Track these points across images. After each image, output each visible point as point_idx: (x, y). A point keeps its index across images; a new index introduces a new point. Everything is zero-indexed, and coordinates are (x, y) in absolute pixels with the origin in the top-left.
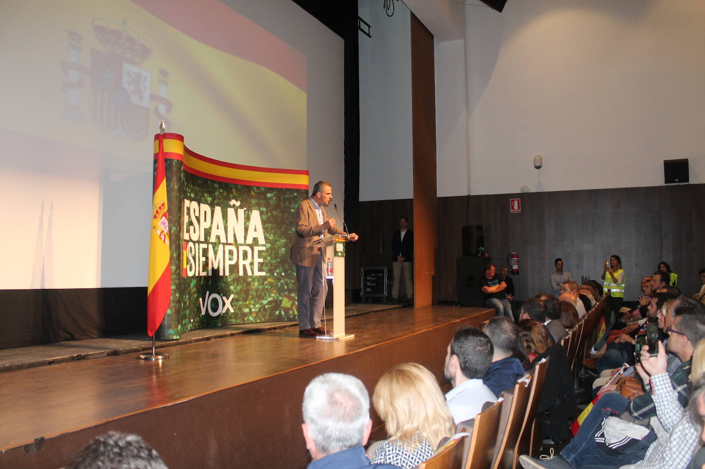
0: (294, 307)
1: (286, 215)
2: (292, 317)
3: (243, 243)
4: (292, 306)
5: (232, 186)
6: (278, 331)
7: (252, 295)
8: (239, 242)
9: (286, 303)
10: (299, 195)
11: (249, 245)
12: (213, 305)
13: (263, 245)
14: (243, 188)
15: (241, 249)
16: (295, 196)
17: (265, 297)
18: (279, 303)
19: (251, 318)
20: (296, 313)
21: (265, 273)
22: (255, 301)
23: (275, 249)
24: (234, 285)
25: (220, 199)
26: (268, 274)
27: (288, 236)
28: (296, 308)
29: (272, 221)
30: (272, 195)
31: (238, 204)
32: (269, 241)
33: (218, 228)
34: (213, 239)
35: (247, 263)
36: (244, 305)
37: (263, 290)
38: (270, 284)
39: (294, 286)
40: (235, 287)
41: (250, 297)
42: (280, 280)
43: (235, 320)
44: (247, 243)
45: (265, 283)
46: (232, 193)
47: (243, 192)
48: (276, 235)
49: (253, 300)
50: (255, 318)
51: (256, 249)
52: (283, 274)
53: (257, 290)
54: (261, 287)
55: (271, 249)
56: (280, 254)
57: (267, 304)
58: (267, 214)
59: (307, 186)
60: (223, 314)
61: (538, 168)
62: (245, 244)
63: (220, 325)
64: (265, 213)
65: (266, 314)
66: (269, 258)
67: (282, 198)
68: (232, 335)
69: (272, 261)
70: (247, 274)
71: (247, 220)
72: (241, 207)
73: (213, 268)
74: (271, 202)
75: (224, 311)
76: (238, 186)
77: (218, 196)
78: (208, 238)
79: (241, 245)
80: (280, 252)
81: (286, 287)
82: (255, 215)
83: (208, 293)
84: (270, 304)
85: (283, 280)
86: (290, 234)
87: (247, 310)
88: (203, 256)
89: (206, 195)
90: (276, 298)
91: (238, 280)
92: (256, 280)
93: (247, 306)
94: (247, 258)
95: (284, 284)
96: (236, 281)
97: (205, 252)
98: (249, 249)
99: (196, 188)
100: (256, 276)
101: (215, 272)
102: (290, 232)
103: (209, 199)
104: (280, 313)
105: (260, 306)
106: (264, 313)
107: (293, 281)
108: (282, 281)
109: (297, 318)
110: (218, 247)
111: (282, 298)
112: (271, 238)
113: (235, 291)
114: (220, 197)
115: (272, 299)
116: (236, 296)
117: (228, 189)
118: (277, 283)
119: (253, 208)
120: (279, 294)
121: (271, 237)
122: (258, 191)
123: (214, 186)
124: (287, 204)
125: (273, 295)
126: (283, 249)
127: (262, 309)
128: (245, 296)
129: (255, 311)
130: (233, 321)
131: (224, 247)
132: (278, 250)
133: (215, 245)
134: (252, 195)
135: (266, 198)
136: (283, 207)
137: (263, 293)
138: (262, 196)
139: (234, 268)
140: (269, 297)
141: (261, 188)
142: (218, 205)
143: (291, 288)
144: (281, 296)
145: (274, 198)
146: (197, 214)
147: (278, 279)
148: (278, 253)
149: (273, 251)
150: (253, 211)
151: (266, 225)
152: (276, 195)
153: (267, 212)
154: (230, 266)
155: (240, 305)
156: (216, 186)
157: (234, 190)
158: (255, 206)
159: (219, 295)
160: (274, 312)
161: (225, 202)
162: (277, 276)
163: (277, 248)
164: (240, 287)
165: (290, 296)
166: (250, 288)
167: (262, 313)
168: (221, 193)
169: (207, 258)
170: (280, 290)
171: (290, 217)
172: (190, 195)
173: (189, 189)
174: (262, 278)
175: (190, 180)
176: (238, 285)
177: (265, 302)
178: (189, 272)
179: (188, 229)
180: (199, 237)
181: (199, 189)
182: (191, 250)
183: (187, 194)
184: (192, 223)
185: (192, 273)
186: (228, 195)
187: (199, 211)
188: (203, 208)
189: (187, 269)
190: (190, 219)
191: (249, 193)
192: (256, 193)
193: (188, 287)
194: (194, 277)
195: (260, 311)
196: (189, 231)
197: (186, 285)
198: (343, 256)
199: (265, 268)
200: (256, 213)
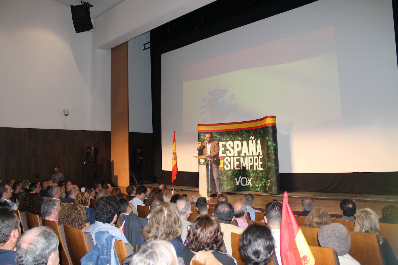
5: (251, 130)
7: (259, 179)
8: (254, 155)
12: (244, 182)
13: (262, 156)
14: (255, 130)
15: (255, 157)
17: (263, 180)
19: (259, 189)
21: (262, 169)
22: (260, 182)
25: (246, 137)
30: (262, 131)
31: (253, 138)
32: (263, 154)
33: (245, 150)
34: (243, 154)
35: (257, 164)
41: (258, 180)
43: (252, 189)
44: (257, 155)
45: (263, 173)
46: (251, 134)
47: (255, 132)
50: (260, 189)
51: (260, 157)
53: (260, 177)
58: (262, 141)
60: (248, 186)
62: (256, 156)
63: (246, 190)
65: (264, 189)
66: (263, 162)
70: (257, 169)
72: (254, 139)
73: (243, 166)
75: (248, 185)
76: (253, 130)
77: (245, 136)
78: (240, 154)
79: (255, 156)
83: (240, 176)
87: (257, 186)
88: (237, 161)
89: (238, 137)
92: (260, 172)
93: (257, 184)
97: (238, 160)
98: (257, 157)
99: (231, 136)
101: (244, 168)
103: (240, 139)
108: (266, 173)
110: (245, 158)
112: (263, 152)
113: (252, 176)
115: (265, 181)
116: (253, 179)
117: (249, 132)
119: (258, 139)
123: (242, 133)
128: (256, 179)
129: (260, 187)
130: (251, 189)
131: (248, 157)
133: (243, 157)
139: (252, 166)
142: (245, 140)
146: (232, 145)
148: (265, 159)
154: (250, 165)
155: (254, 183)
156: (244, 132)
157: (251, 132)
159: (246, 178)
161: (248, 138)
164: (255, 175)
166: (258, 176)
167: (262, 188)
169: (240, 162)
172: (226, 139)
173: (224, 138)
174: (262, 171)
175: (226, 134)
176: (253, 174)
177: (263, 183)
178: (226, 168)
179: (225, 152)
180: (234, 154)
181: (233, 136)
182: (227, 160)
183: (223, 140)
184: (228, 150)
185: (229, 168)
186: (249, 135)
187: (234, 144)
188: (236, 143)
189: (224, 167)
190: (226, 149)
191: (257, 131)
192: (259, 131)
193: (225, 174)
194: (230, 170)
195: (262, 186)
196: (226, 153)
197: (224, 173)
198: (205, 164)
199: (263, 167)
200: (259, 141)
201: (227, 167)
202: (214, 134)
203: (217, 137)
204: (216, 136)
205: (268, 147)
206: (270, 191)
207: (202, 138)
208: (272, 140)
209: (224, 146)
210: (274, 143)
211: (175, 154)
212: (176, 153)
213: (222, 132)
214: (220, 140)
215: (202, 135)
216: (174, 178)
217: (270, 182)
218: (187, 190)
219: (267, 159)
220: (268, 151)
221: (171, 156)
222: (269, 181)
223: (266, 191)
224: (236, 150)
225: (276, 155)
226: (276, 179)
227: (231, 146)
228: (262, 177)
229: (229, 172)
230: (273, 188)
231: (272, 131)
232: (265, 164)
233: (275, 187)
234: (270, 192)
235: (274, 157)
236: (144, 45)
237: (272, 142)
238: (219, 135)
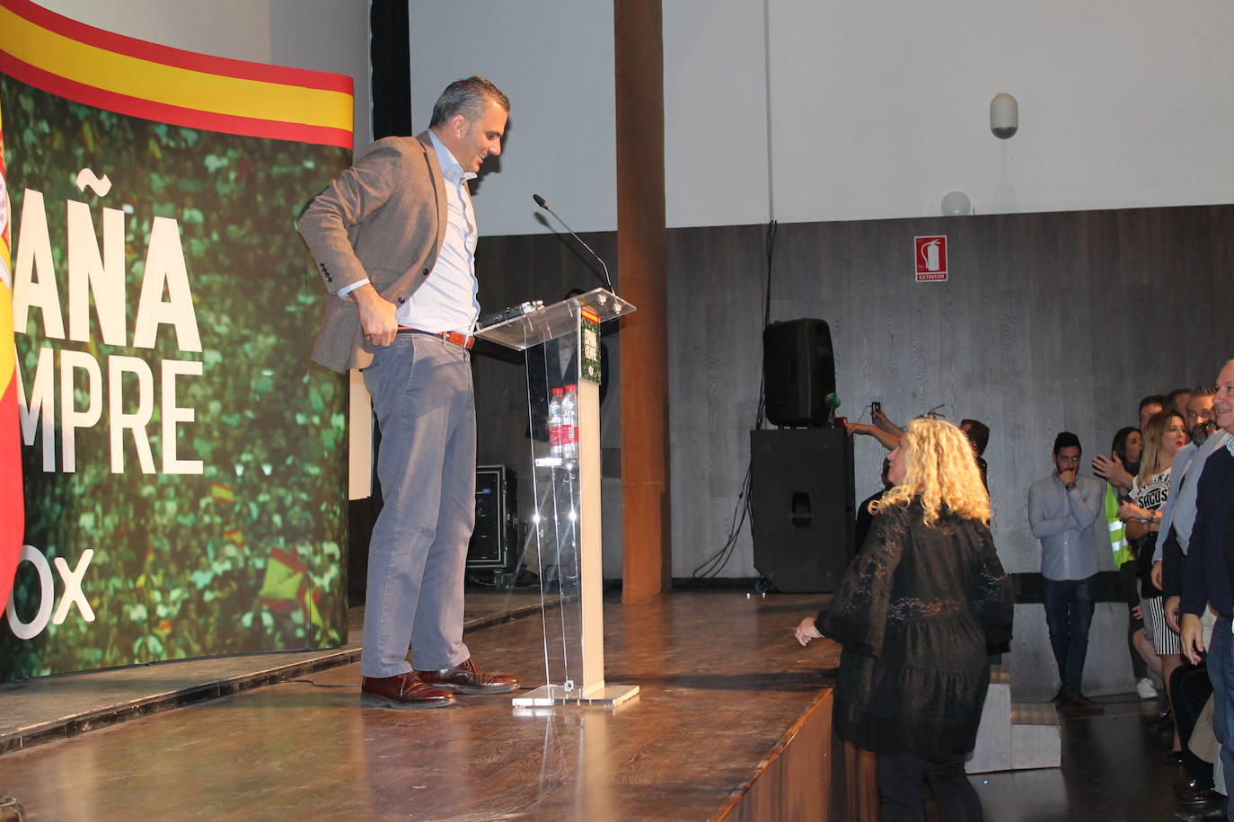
0: (308, 598)
1: (278, 239)
2: (300, 633)
3: (123, 342)
4: (301, 592)
5: (81, 112)
6: (282, 685)
7: (158, 552)
8: (108, 340)
9: (279, 581)
10: (324, 168)
11: (143, 353)
12: (22, 594)
13: (195, 357)
14: (119, 125)
15: (118, 365)
16: (307, 172)
17: (203, 560)
18: (252, 583)
19: (154, 645)
20: (316, 617)
21: (201, 463)
22: (167, 575)
23: (237, 373)
24: (93, 510)
25: (39, 160)
26: (213, 470)
27: (286, 323)
28: (314, 597)
29: (227, 263)
30: (225, 162)
31: (102, 186)
32: (215, 340)
33: (35, 279)
35: (139, 422)
36: (131, 591)
37: (195, 531)
38: (222, 508)
39: (308, 515)
40: (96, 520)
41: (151, 558)
42: (255, 491)
43: (98, 653)
44: (138, 343)
45: (203, 503)
46: (83, 143)
47: (120, 144)
48: (242, 320)
49: (161, 571)
50: (166, 643)
51: (170, 369)
52: (267, 470)
53: (174, 533)
54: (188, 520)
55: (223, 370)
56: (256, 392)
57: (209, 587)
58: (208, 235)
59: (349, 136)
60: (58, 627)
61: (1004, 133)
62: (129, 350)
63: (47, 673)
64: (200, 230)
65: (205, 629)
66: (215, 406)
67: (261, 175)
68: (147, 708)
69: (225, 419)
70: (140, 468)
71: (135, 256)
72: (115, 200)
73: (21, 437)
74: (222, 189)
75: (60, 618)
76: (103, 116)
77: (34, 146)
79: (117, 351)
80: (253, 384)
81: (277, 519)
82: (165, 235)
84: (221, 589)
85: (269, 492)
86: (292, 315)
87: (138, 613)
90: (241, 564)
91: (105, 490)
92: (171, 492)
93: (140, 597)
94: (137, 405)
95: (273, 506)
96: (99, 494)
98: (141, 368)
100: (170, 477)
101: (29, 453)
102: (291, 309)
104: (257, 619)
105: (186, 596)
106: (201, 621)
107: (304, 496)
108: (263, 498)
109: (318, 637)
110: (37, 356)
111: (266, 563)
112: (222, 329)
113: (96, 535)
114: (40, 152)
115: (227, 566)
116: (103, 557)
117: (68, 122)
118: (245, 504)
119: (156, 207)
120: (252, 549)
121: (223, 327)
122: (172, 144)
123: (18, 104)
124: (280, 200)
125: (230, 550)
126: (268, 373)
127: (192, 606)
128: (131, 555)
129: (168, 616)
130: (92, 655)
131: (56, 357)
132: (250, 377)
134: (153, 156)
135: (202, 172)
136: (263, 210)
137: (194, 543)
138: (189, 165)
139: (92, 442)
140: (216, 558)
141: (184, 133)
142: (35, 184)
143: (295, 522)
144: (262, 554)
145: (232, 176)
147: (249, 488)
148: (248, 389)
149: (230, 380)
150: (157, 220)
151: (204, 279)
152: (239, 165)
153: (207, 226)
154: (78, 431)
155: (117, 591)
156: (28, 104)
157: (86, 128)
158: (162, 202)
159: (43, 551)
160: (236, 617)
161: (58, 174)
162: (243, 476)
163: (244, 368)
164: (117, 519)
165: (295, 552)
166: (151, 522)
167: (193, 623)
168: (42, 136)
170: (258, 533)
171: (290, 251)
174: (197, 486)
176: (106, 511)
177: (201, 579)
186: (68, 147)
195: (184, 613)
200: (166, 228)
228: (198, 530)
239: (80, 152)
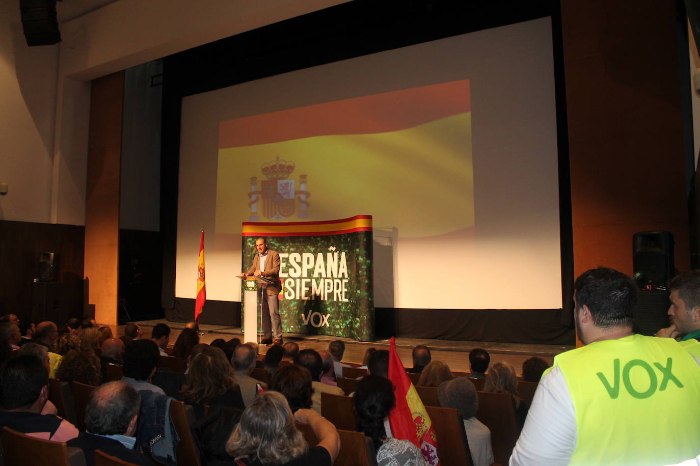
5: (331, 237)
7: (342, 316)
8: (334, 277)
11: (340, 279)
12: (316, 320)
13: (347, 279)
14: (337, 237)
15: (336, 281)
17: (348, 318)
19: (340, 333)
21: (347, 299)
22: (343, 321)
24: (330, 307)
25: (321, 248)
26: (349, 301)
31: (334, 249)
32: (349, 275)
33: (320, 268)
34: (316, 275)
35: (339, 291)
36: (336, 322)
40: (330, 309)
41: (340, 317)
44: (339, 277)
45: (348, 307)
46: (331, 242)
47: (337, 240)
50: (343, 333)
51: (343, 281)
53: (344, 312)
63: (320, 334)
66: (349, 288)
70: (339, 300)
71: (339, 260)
72: (336, 251)
73: (315, 294)
75: (323, 325)
76: (335, 236)
77: (320, 246)
78: (312, 275)
79: (336, 278)
83: (311, 311)
84: (350, 325)
87: (338, 327)
88: (306, 286)
89: (309, 247)
91: (333, 304)
92: (344, 305)
93: (338, 324)
94: (339, 288)
96: (331, 304)
97: (308, 285)
98: (339, 281)
99: (297, 244)
100: (343, 302)
101: (318, 297)
103: (312, 249)
106: (348, 330)
110: (320, 281)
113: (331, 312)
115: (350, 320)
116: (331, 316)
117: (328, 239)
119: (342, 251)
121: (350, 272)
123: (316, 239)
128: (337, 316)
129: (343, 328)
130: (328, 332)
131: (324, 280)
133: (317, 279)
134: (342, 241)
135: (348, 242)
137: (347, 315)
138: (346, 241)
139: (331, 295)
141: (345, 235)
142: (320, 252)
146: (299, 260)
151: (348, 263)
154: (328, 293)
155: (334, 322)
156: (319, 239)
157: (332, 240)
158: (343, 249)
159: (321, 313)
161: (326, 249)
163: (351, 281)
164: (334, 309)
166: (341, 310)
167: (346, 330)
168: (322, 243)
169: (310, 288)
172: (289, 249)
173: (287, 246)
174: (347, 304)
175: (289, 240)
176: (332, 307)
177: (348, 322)
178: (287, 297)
179: (286, 270)
180: (302, 274)
181: (301, 244)
182: (290, 283)
183: (283, 250)
184: (291, 267)
185: (292, 298)
186: (328, 243)
187: (302, 258)
188: (305, 255)
189: (284, 295)
190: (288, 265)
191: (340, 240)
192: (344, 239)
193: (285, 306)
194: (294, 300)
195: (345, 328)
196: (288, 272)
197: (283, 305)
198: (255, 290)
199: (348, 296)
200: (343, 254)
201: (290, 295)
202: (269, 239)
203: (273, 245)
204: (273, 243)
205: (357, 264)
206: (359, 336)
207: (250, 246)
208: (365, 254)
209: (284, 260)
210: (368, 259)
211: (202, 271)
212: (204, 270)
213: (284, 237)
214: (279, 250)
215: (250, 241)
216: (198, 311)
217: (359, 321)
218: (220, 331)
219: (357, 285)
220: (357, 272)
221: (196, 275)
222: (358, 319)
223: (352, 336)
224: (306, 267)
225: (370, 277)
226: (369, 317)
227: (297, 261)
228: (347, 312)
229: (292, 303)
230: (364, 331)
231: (365, 240)
232: (353, 292)
233: (368, 330)
234: (359, 338)
235: (367, 282)
236: (152, 78)
237: (365, 258)
238: (279, 242)
239: (330, 244)
